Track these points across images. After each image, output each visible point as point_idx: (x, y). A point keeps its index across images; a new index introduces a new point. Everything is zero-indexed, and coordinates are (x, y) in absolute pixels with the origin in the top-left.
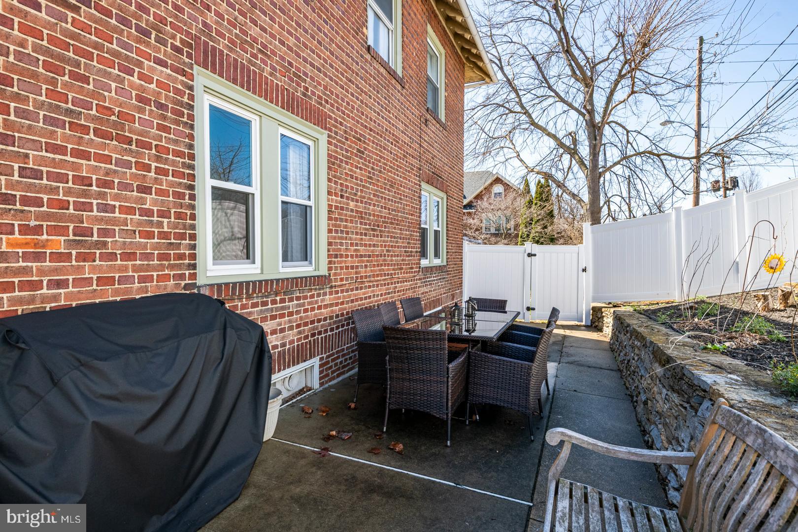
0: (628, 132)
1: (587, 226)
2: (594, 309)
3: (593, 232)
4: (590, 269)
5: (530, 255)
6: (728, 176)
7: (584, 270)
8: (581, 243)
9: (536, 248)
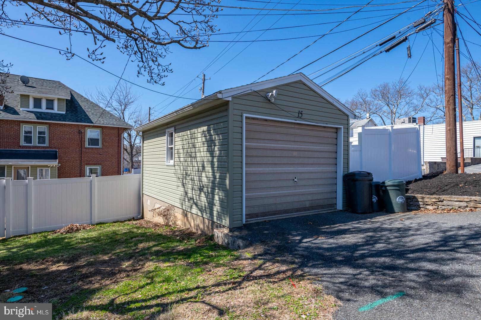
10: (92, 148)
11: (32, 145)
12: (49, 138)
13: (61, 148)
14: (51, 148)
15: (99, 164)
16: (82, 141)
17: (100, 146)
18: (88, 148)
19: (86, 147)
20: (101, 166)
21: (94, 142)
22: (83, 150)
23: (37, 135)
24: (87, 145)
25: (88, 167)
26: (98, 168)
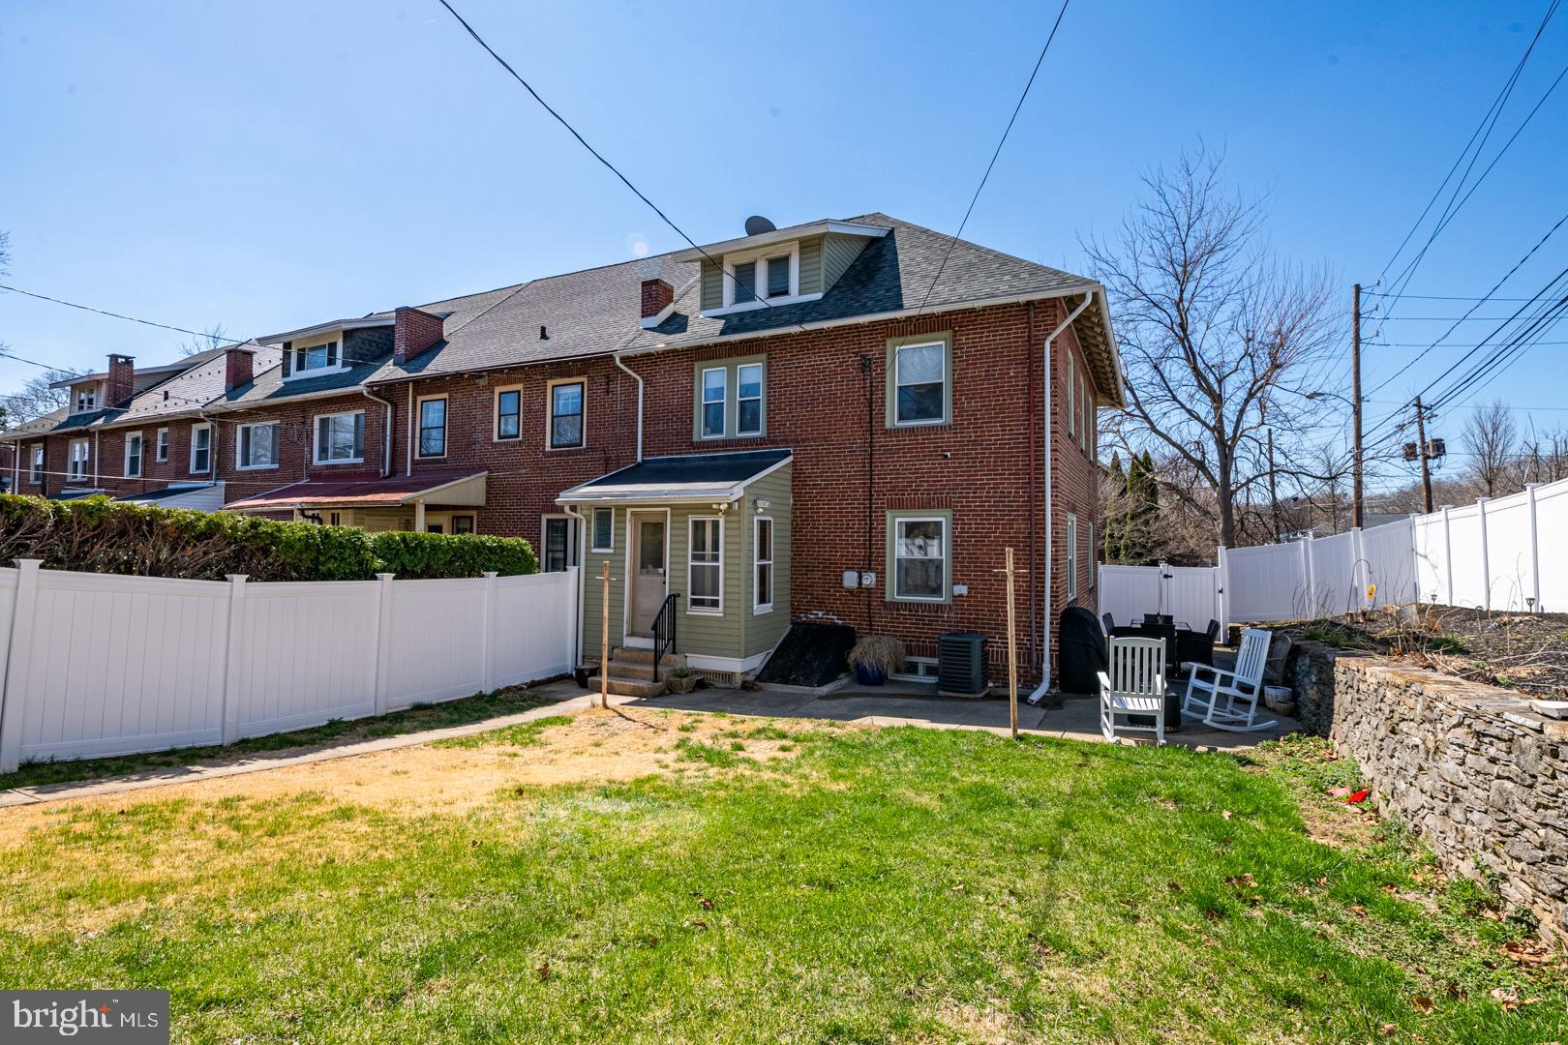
0: (1260, 444)
1: (1221, 550)
2: (1231, 628)
3: (1228, 556)
4: (1227, 591)
5: (1166, 576)
6: (1428, 439)
7: (1221, 592)
8: (1215, 564)
9: (1172, 570)
10: (912, 430)
11: (723, 436)
12: (769, 403)
13: (804, 440)
14: (772, 442)
15: (940, 505)
16: (873, 404)
17: (947, 417)
18: (897, 431)
19: (888, 425)
20: (949, 513)
21: (922, 399)
22: (880, 440)
23: (738, 399)
24: (892, 419)
25: (898, 520)
26: (942, 518)
